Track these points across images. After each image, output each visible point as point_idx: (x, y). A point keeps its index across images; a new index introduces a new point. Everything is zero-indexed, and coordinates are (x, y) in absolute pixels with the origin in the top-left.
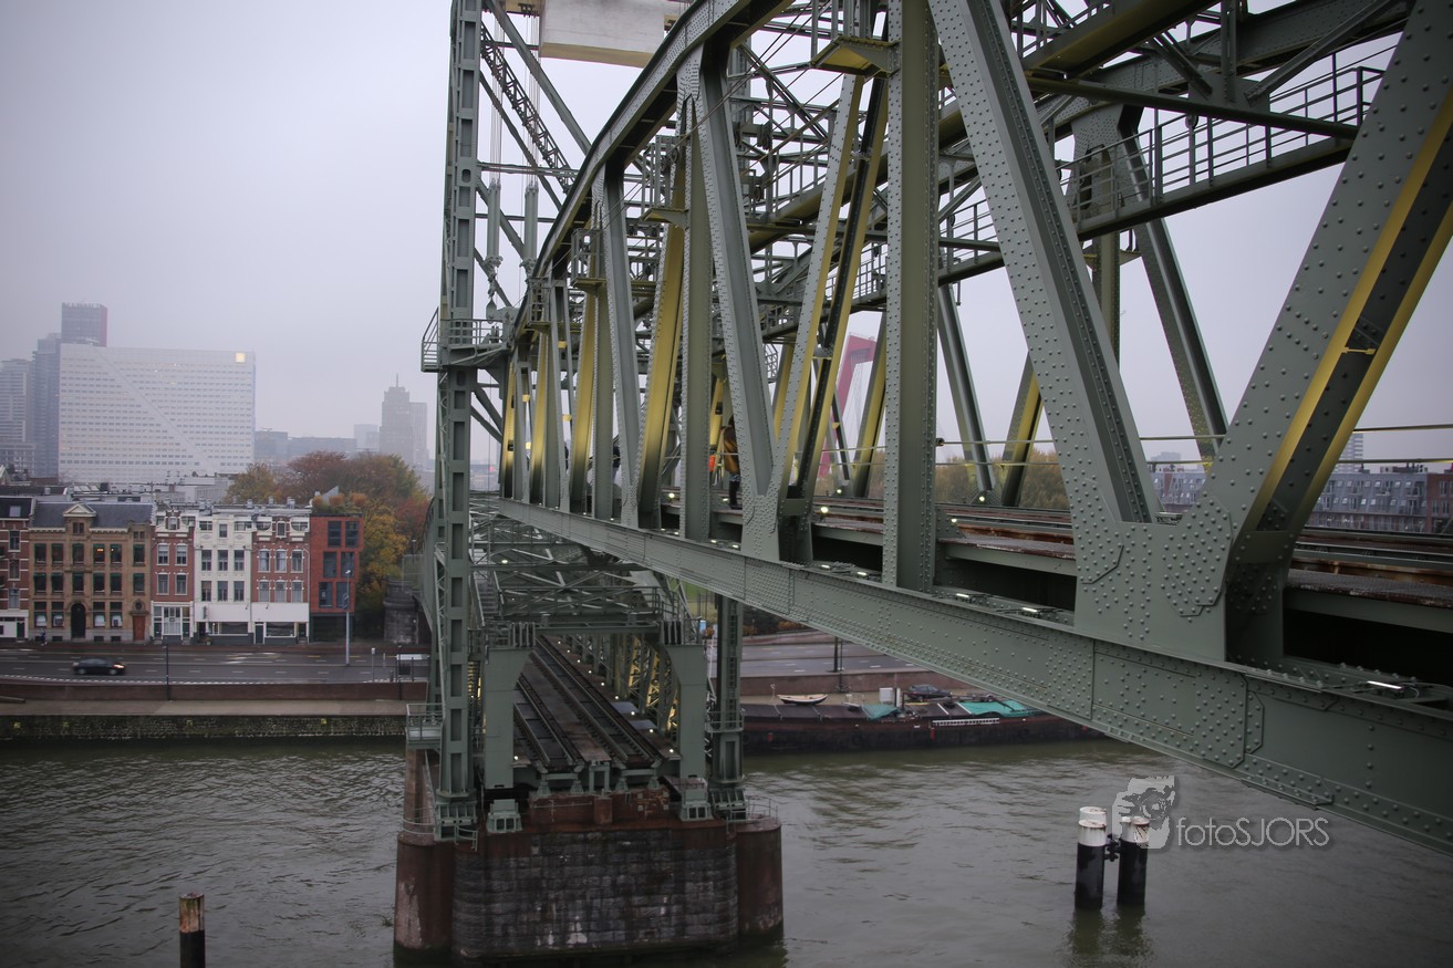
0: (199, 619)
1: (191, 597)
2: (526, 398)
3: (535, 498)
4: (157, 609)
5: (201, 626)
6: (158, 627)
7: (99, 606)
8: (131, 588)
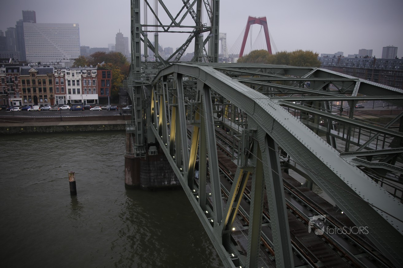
0: (68, 99)
1: (66, 93)
4: (57, 97)
5: (69, 101)
6: (57, 102)
7: (41, 96)
8: (49, 91)
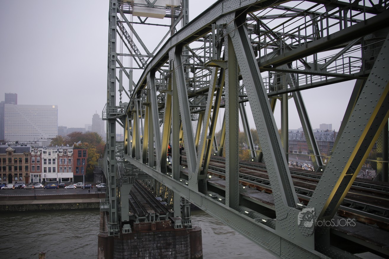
0: (43, 177)
1: (41, 172)
2: (130, 128)
3: (134, 156)
4: (32, 175)
5: (44, 179)
6: (32, 180)
7: (16, 175)
8: (25, 170)
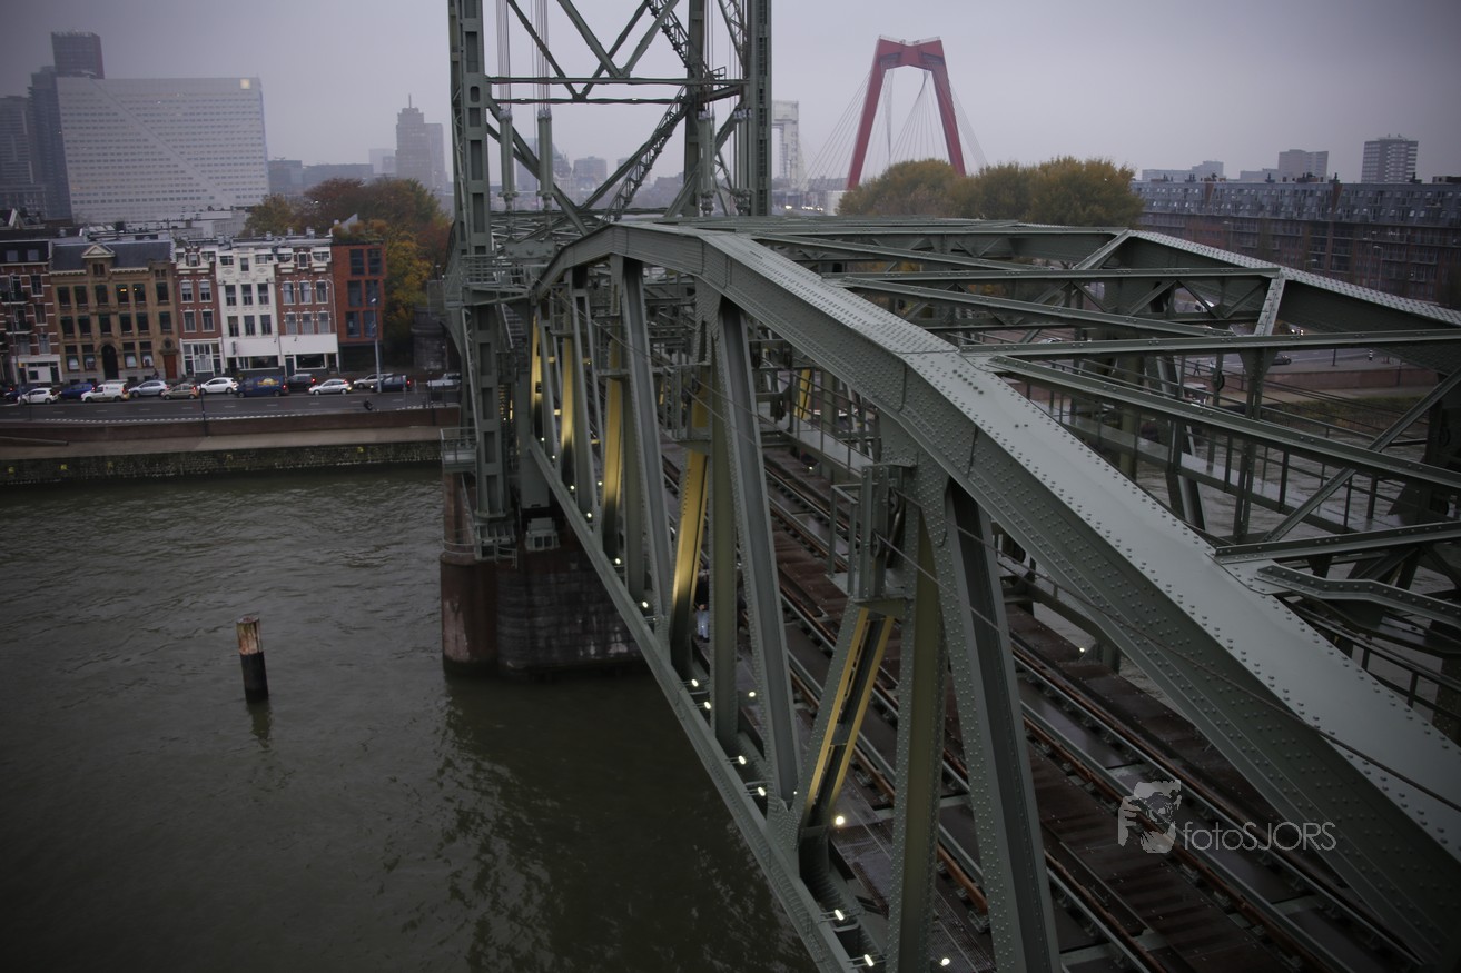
0: (229, 354)
1: (219, 333)
4: (187, 347)
5: (232, 361)
6: (189, 365)
7: (129, 347)
8: (158, 327)
